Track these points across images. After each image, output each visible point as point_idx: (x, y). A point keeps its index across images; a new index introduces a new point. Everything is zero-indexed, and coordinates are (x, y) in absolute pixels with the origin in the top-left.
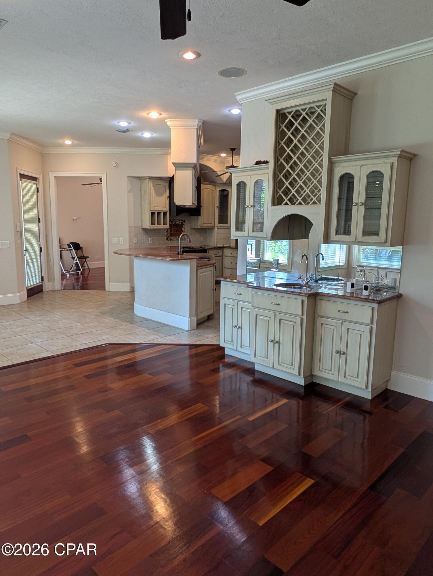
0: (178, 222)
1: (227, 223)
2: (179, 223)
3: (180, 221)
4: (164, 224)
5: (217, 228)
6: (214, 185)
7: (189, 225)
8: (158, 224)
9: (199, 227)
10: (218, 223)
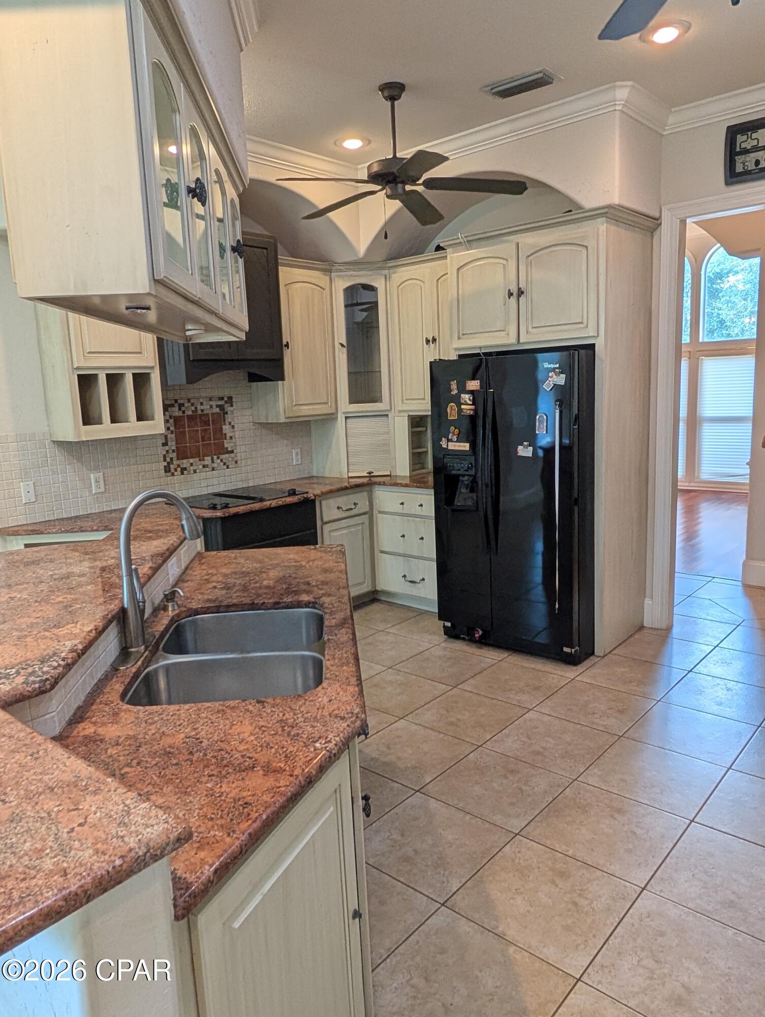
0: (206, 407)
1: (376, 399)
2: (209, 408)
3: (214, 403)
4: (141, 417)
5: (346, 418)
6: (327, 271)
7: (248, 412)
8: (113, 421)
9: (282, 420)
10: (348, 403)
